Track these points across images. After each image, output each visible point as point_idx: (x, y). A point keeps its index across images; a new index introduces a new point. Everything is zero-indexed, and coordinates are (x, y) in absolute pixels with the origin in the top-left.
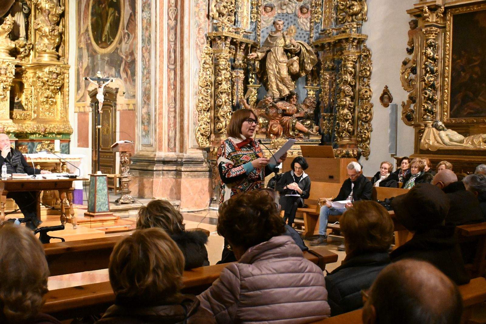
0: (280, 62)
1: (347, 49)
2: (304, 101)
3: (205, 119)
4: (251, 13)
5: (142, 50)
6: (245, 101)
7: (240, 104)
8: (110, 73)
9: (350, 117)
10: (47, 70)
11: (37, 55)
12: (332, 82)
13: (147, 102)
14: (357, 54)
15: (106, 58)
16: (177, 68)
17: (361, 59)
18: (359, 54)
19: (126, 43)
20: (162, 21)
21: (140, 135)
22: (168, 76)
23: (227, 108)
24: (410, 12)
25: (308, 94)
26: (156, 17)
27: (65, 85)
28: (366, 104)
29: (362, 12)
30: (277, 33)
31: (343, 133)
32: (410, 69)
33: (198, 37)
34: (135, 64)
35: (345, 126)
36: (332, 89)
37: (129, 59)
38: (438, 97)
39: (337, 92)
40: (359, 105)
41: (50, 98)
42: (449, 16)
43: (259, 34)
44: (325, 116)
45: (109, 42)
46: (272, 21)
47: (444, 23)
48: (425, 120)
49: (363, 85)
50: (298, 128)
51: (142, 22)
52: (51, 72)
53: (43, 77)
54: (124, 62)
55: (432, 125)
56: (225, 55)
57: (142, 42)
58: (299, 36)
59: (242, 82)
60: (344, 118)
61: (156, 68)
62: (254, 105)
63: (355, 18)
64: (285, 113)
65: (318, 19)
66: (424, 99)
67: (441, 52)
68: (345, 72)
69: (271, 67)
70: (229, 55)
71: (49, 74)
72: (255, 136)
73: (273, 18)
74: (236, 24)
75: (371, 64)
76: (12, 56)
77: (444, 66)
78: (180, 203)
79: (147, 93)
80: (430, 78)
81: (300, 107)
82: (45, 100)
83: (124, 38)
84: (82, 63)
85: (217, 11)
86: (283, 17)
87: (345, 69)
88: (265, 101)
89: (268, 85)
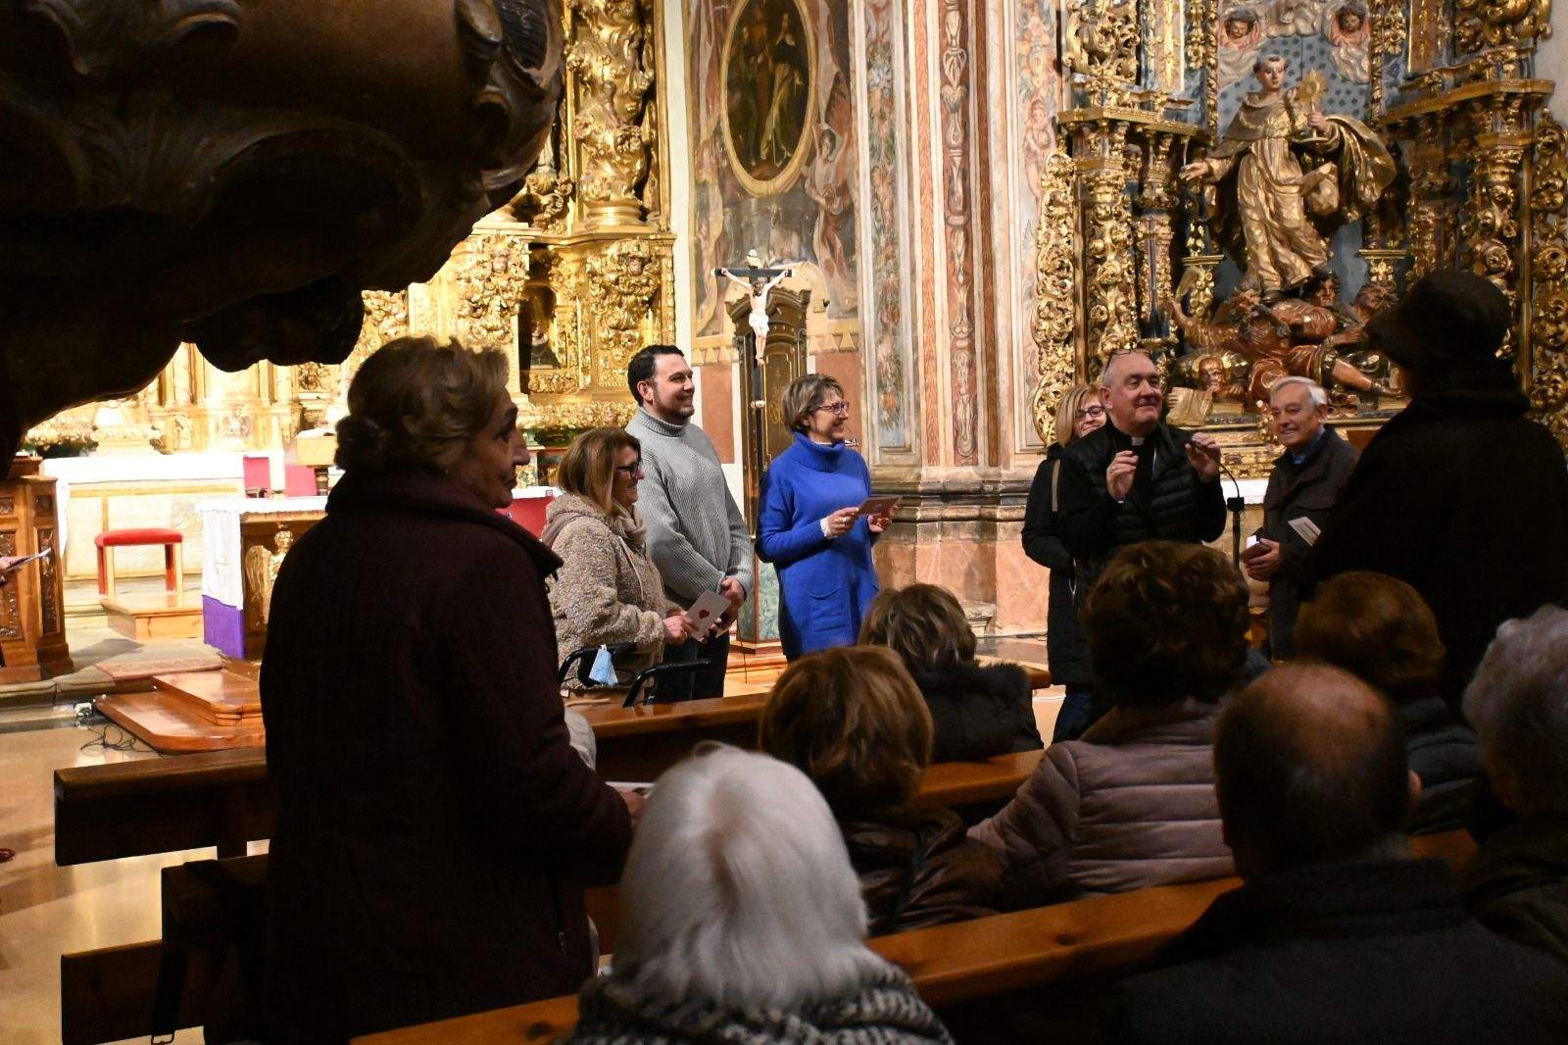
1: (1488, 128)
2: (1359, 296)
3: (1058, 367)
4: (1186, 44)
5: (872, 177)
6: (1177, 306)
7: (1163, 317)
8: (786, 250)
10: (613, 250)
11: (586, 210)
12: (1446, 233)
13: (891, 325)
14: (1520, 143)
15: (774, 208)
16: (974, 222)
17: (1537, 156)
18: (1527, 141)
19: (826, 161)
20: (926, 90)
21: (875, 420)
22: (949, 247)
23: (1124, 331)
25: (1372, 275)
26: (907, 80)
27: (664, 289)
28: (1555, 293)
29: (1534, 11)
30: (1268, 99)
33: (1029, 129)
34: (854, 220)
36: (1446, 254)
37: (837, 206)
39: (1461, 263)
40: (1534, 297)
41: (624, 330)
43: (1212, 103)
45: (777, 161)
46: (1253, 62)
49: (1545, 237)
50: (1342, 378)
51: (869, 98)
52: (624, 257)
53: (604, 270)
54: (822, 215)
56: (1112, 174)
57: (872, 156)
58: (1338, 99)
59: (1167, 249)
61: (912, 227)
62: (1204, 316)
63: (1514, 33)
64: (1298, 335)
65: (1394, 44)
68: (1486, 198)
69: (1251, 201)
70: (1122, 173)
71: (620, 263)
72: (1211, 408)
73: (1253, 52)
74: (1143, 82)
76: (520, 220)
78: (995, 612)
79: (889, 300)
81: (1348, 315)
82: (612, 334)
83: (820, 147)
84: (708, 225)
85: (1084, 46)
86: (1285, 48)
87: (1484, 190)
88: (1237, 303)
89: (1246, 255)
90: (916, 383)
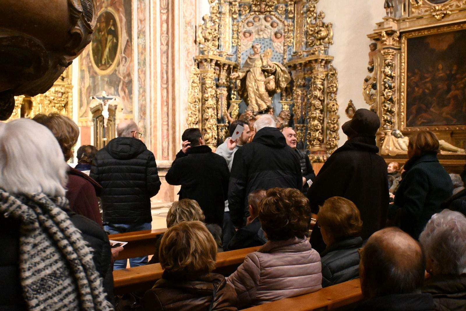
0: (258, 81)
1: (316, 68)
2: (280, 114)
4: (232, 39)
5: (138, 71)
6: (229, 115)
7: (224, 118)
9: (320, 127)
10: (53, 89)
12: (304, 97)
13: (143, 117)
15: (106, 79)
16: (169, 87)
17: (329, 77)
18: (326, 73)
19: (123, 66)
20: (156, 46)
22: (162, 94)
23: (213, 121)
24: (370, 37)
26: (150, 43)
27: (69, 102)
28: (333, 116)
29: (328, 36)
30: (256, 56)
31: (314, 141)
32: (371, 86)
33: (187, 60)
34: (132, 84)
35: (316, 136)
36: (304, 104)
37: (127, 80)
38: (395, 109)
39: (308, 106)
40: (328, 116)
42: (404, 40)
43: (239, 56)
44: (299, 126)
45: (108, 65)
46: (251, 46)
47: (400, 45)
48: (385, 129)
49: (331, 100)
51: (138, 48)
52: (56, 92)
53: (49, 96)
54: (122, 82)
55: (392, 134)
56: (211, 75)
57: (138, 65)
58: (274, 57)
59: (226, 98)
60: (315, 129)
61: (150, 87)
62: (236, 118)
63: (323, 42)
65: (290, 43)
66: (384, 111)
67: (397, 70)
68: (315, 88)
69: (250, 85)
70: (214, 75)
71: (55, 93)
73: (251, 42)
74: (220, 48)
75: (337, 81)
77: (400, 83)
79: (143, 109)
80: (388, 93)
83: (122, 61)
84: (84, 83)
85: (203, 37)
86: (260, 42)
87: (315, 86)
88: (246, 114)
89: (248, 101)
90: (151, 134)
